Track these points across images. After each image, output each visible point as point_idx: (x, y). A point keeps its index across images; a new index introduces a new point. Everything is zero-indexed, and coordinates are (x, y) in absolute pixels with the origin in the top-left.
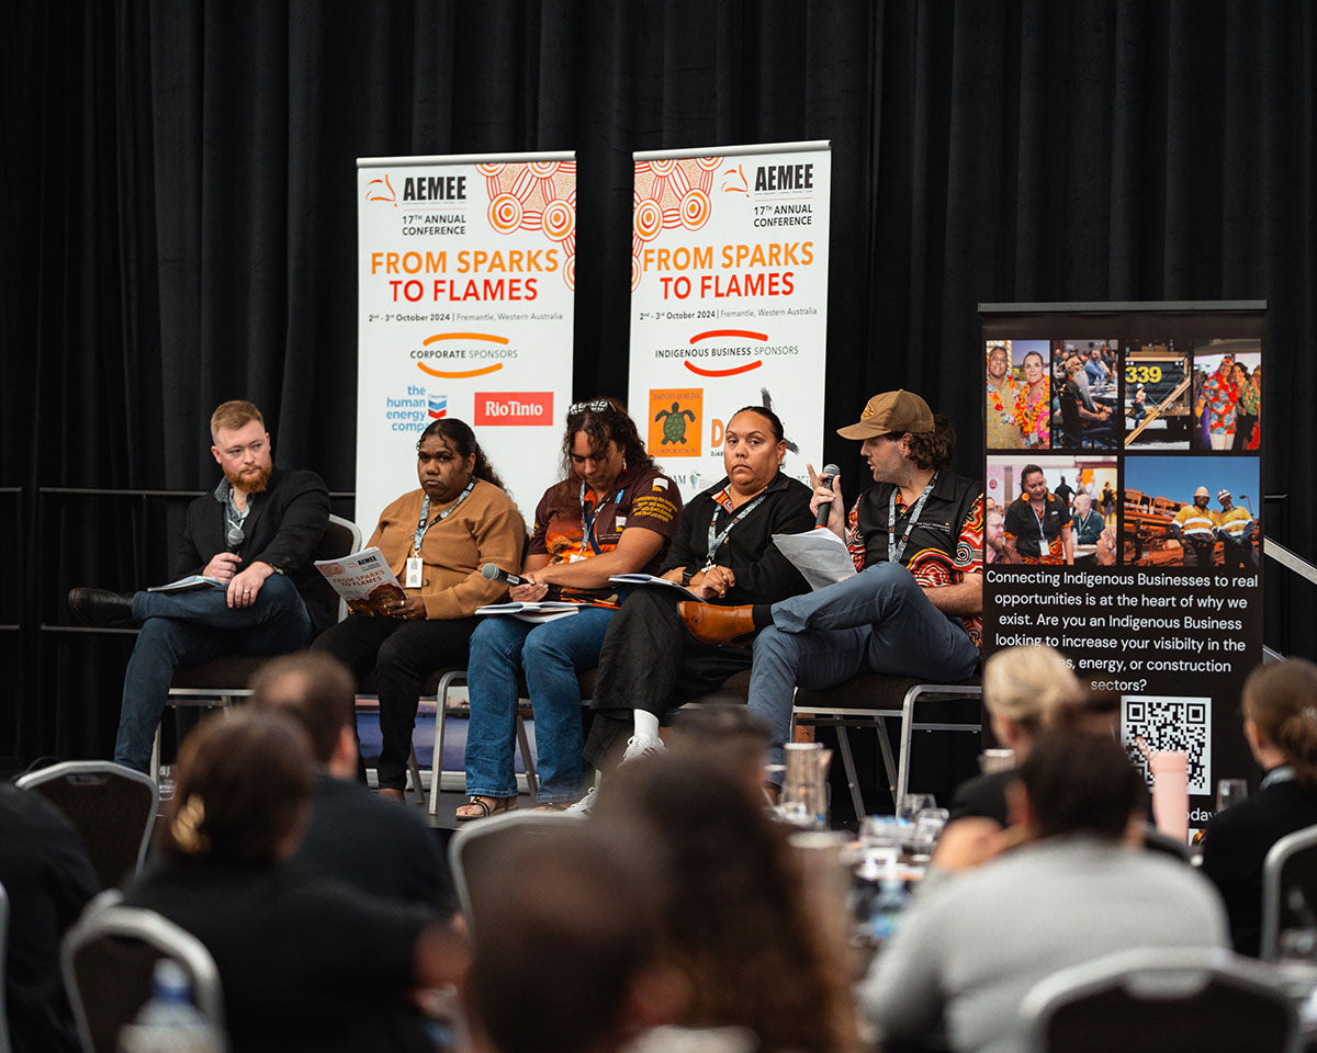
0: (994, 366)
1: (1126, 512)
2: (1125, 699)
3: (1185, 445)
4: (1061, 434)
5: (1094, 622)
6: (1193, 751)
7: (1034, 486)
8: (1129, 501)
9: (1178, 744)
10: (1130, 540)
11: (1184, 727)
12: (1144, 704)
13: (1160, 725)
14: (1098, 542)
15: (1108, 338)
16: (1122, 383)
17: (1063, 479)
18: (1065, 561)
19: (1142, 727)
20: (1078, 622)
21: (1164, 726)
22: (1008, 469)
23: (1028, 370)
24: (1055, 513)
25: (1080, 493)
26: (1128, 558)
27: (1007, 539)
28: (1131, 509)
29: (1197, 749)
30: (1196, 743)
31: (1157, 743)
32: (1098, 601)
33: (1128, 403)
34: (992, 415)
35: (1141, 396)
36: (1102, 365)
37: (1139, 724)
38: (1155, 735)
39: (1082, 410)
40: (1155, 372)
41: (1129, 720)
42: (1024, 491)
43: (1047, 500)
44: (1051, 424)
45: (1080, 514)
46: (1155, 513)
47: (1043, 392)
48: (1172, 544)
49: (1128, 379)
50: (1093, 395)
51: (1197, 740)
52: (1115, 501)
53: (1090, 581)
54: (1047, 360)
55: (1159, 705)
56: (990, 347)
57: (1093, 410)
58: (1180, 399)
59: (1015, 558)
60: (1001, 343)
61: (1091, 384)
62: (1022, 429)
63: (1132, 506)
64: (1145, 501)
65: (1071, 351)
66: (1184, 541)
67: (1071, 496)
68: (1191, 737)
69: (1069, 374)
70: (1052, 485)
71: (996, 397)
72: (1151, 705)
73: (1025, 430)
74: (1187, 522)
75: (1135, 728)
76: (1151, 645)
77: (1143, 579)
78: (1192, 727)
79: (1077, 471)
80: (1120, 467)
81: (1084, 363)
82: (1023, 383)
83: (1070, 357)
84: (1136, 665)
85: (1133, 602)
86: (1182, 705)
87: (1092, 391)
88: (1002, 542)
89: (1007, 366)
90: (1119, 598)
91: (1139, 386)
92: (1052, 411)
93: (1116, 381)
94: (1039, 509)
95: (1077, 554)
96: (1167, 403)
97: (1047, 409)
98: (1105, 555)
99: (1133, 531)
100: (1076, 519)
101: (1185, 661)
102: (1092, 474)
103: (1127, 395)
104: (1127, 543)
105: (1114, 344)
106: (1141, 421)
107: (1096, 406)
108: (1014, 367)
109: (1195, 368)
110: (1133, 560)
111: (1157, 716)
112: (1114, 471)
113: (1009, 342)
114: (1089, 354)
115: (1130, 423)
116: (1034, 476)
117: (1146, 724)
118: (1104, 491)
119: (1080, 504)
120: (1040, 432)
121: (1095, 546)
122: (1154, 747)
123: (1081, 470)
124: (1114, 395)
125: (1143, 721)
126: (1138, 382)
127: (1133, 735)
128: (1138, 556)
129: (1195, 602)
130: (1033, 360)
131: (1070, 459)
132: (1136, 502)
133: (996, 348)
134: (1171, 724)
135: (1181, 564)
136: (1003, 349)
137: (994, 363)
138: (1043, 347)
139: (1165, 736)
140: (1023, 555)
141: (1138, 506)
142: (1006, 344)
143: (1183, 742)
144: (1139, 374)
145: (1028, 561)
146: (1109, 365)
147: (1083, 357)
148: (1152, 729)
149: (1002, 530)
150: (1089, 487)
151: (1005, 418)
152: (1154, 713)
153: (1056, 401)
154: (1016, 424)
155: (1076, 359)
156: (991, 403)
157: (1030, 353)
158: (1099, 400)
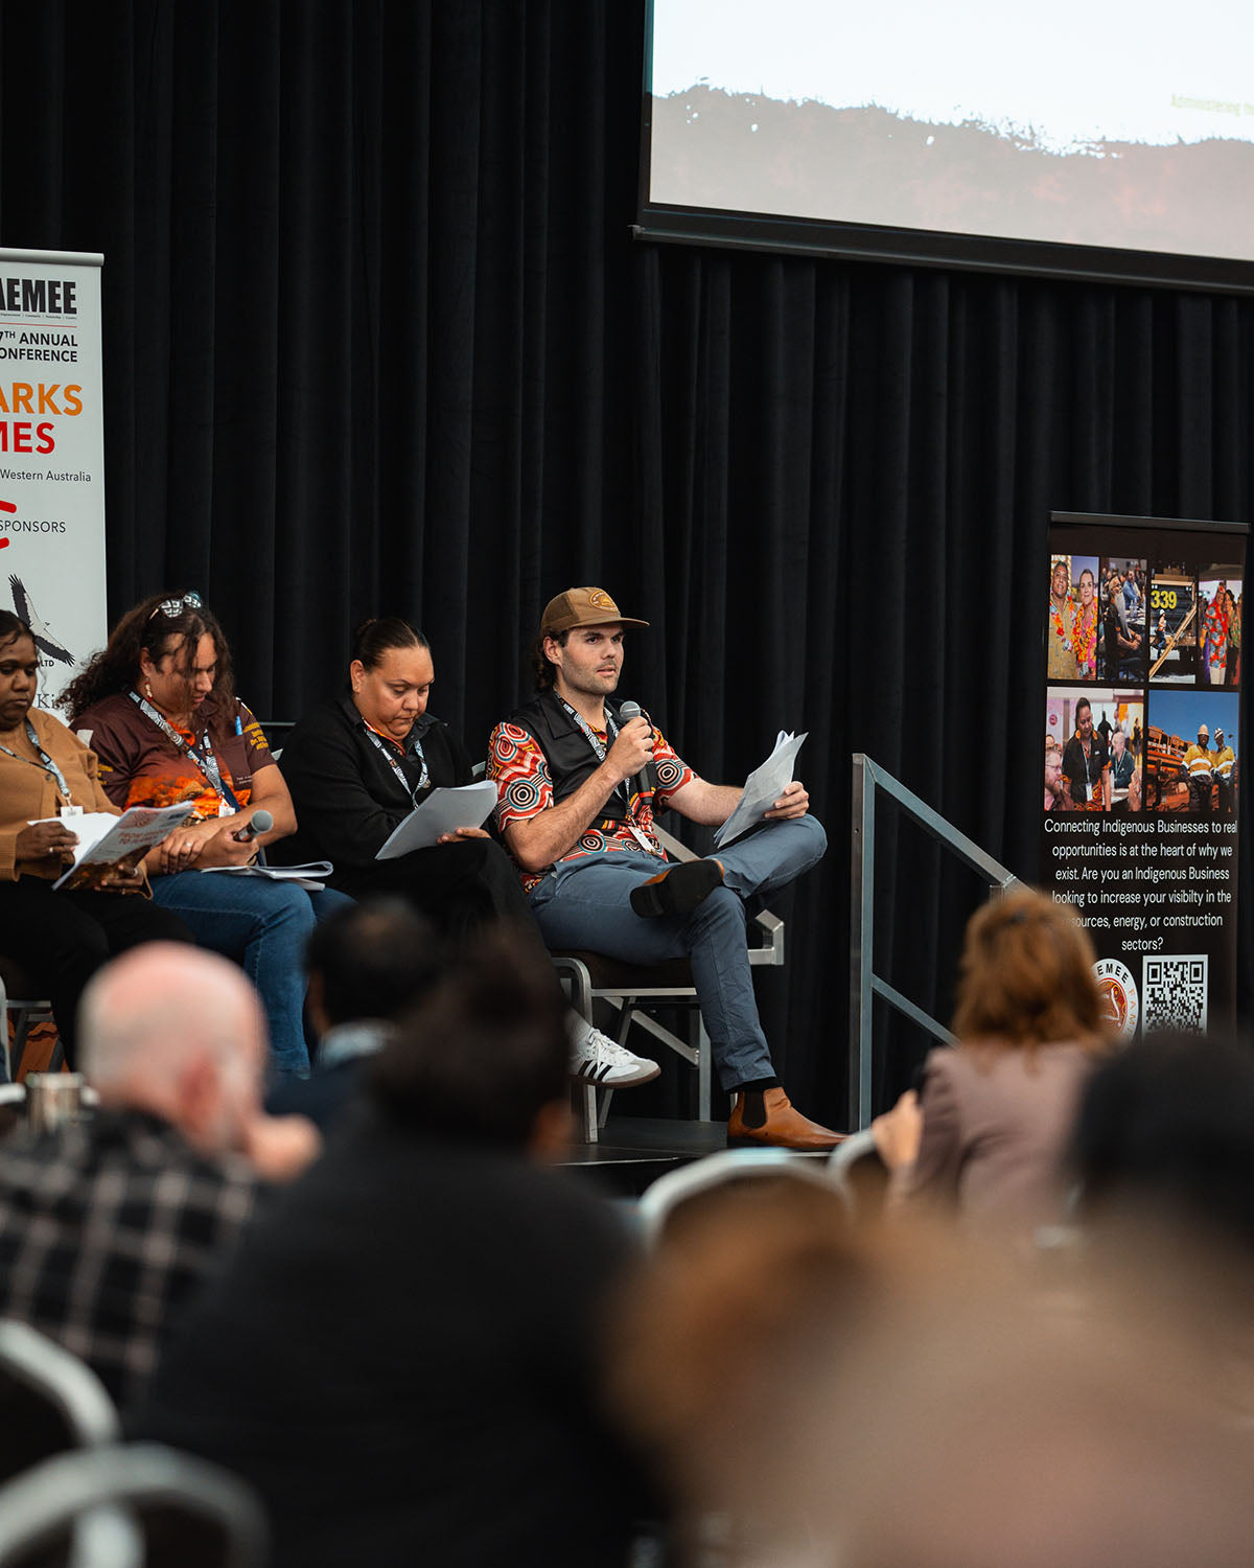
0: (1057, 584)
1: (1149, 752)
2: (1147, 959)
3: (1191, 679)
4: (1104, 664)
5: (1126, 875)
6: (1195, 1013)
7: (1083, 723)
8: (1152, 740)
9: (1183, 1005)
10: (1152, 783)
11: (1187, 986)
12: (1160, 964)
13: (1172, 986)
14: (1130, 785)
15: (1139, 558)
16: (1149, 608)
17: (1104, 715)
18: (1104, 807)
19: (1159, 989)
20: (1112, 875)
21: (1176, 986)
22: (1067, 702)
23: (1083, 590)
24: (1097, 753)
25: (1117, 730)
26: (1149, 803)
27: (1064, 782)
28: (1154, 749)
29: (1197, 1011)
30: (1196, 1004)
31: (1169, 1005)
32: (1128, 851)
33: (1153, 630)
34: (1054, 640)
35: (1163, 622)
36: (1135, 587)
37: (1156, 986)
38: (1168, 998)
39: (1121, 638)
40: (1172, 598)
41: (1149, 983)
42: (1077, 728)
43: (1093, 738)
44: (1097, 653)
45: (1117, 754)
46: (1172, 753)
47: (1093, 614)
48: (1182, 787)
49: (1153, 604)
50: (1128, 620)
51: (1197, 1001)
52: (1141, 740)
53: (1122, 828)
54: (1096, 581)
55: (1172, 964)
56: (1054, 562)
57: (1128, 639)
58: (1189, 628)
59: (1069, 805)
60: (1062, 558)
61: (1128, 609)
62: (1077, 656)
63: (1154, 745)
64: (1164, 740)
65: (1114, 571)
66: (1189, 784)
67: (1110, 732)
68: (1193, 998)
69: (1111, 596)
70: (1096, 722)
71: (1058, 620)
72: (1166, 964)
73: (1080, 658)
74: (1193, 763)
75: (1153, 990)
76: (1167, 898)
77: (1162, 827)
78: (1193, 986)
79: (1115, 706)
80: (1145, 700)
81: (1122, 585)
82: (1079, 605)
83: (1113, 577)
84: (1155, 921)
85: (1153, 851)
86: (1186, 963)
87: (1128, 616)
88: (1060, 785)
89: (1067, 585)
90: (1143, 847)
91: (1162, 612)
92: (1099, 637)
93: (1144, 605)
94: (1087, 747)
95: (1115, 799)
96: (1180, 633)
97: (1095, 635)
98: (1133, 798)
99: (1155, 773)
100: (1114, 759)
101: (1189, 916)
102: (1126, 709)
103: (1152, 622)
104: (1150, 787)
105: (1144, 563)
106: (1162, 651)
107: (1130, 632)
108: (1073, 586)
109: (1200, 594)
110: (1155, 805)
111: (1170, 976)
112: (1141, 706)
113: (1069, 557)
114: (1126, 575)
115: (1154, 653)
116: (1084, 710)
117: (1161, 986)
118: (1135, 728)
119: (1117, 741)
120: (1090, 661)
121: (1127, 790)
122: (1167, 1011)
123: (1118, 706)
124: (1141, 622)
125: (1159, 983)
126: (1160, 608)
127: (1152, 999)
128: (1158, 801)
129: (1197, 851)
130: (1087, 579)
131: (1109, 693)
132: (1157, 742)
133: (1059, 563)
134: (1180, 986)
135: (1187, 809)
136: (1065, 565)
137: (1057, 581)
138: (1093, 563)
139: (1175, 999)
140: (1075, 801)
141: (1159, 746)
142: (1067, 559)
143: (1187, 1004)
144: (1161, 598)
145: (1079, 807)
146: (1141, 589)
147: (1122, 578)
148: (1166, 990)
149: (1060, 772)
150: (1124, 724)
151: (1065, 644)
152: (1169, 973)
153: (1102, 626)
154: (1073, 651)
155: (1116, 580)
156: (1053, 625)
157: (1085, 572)
158: (1134, 627)
